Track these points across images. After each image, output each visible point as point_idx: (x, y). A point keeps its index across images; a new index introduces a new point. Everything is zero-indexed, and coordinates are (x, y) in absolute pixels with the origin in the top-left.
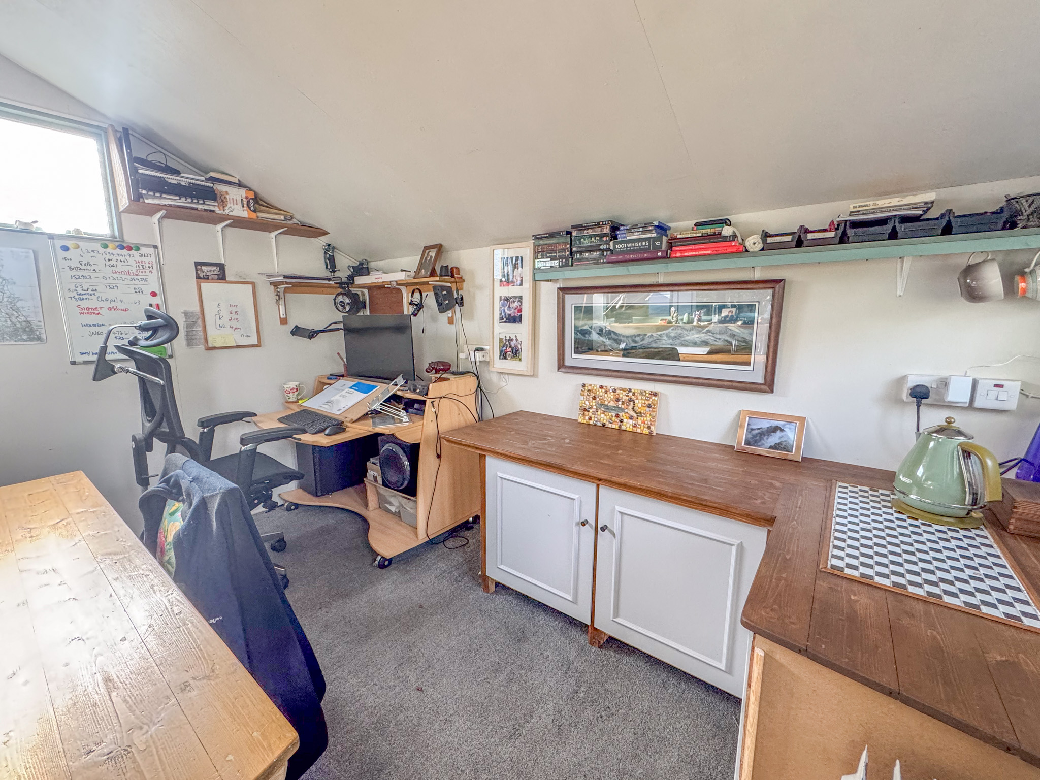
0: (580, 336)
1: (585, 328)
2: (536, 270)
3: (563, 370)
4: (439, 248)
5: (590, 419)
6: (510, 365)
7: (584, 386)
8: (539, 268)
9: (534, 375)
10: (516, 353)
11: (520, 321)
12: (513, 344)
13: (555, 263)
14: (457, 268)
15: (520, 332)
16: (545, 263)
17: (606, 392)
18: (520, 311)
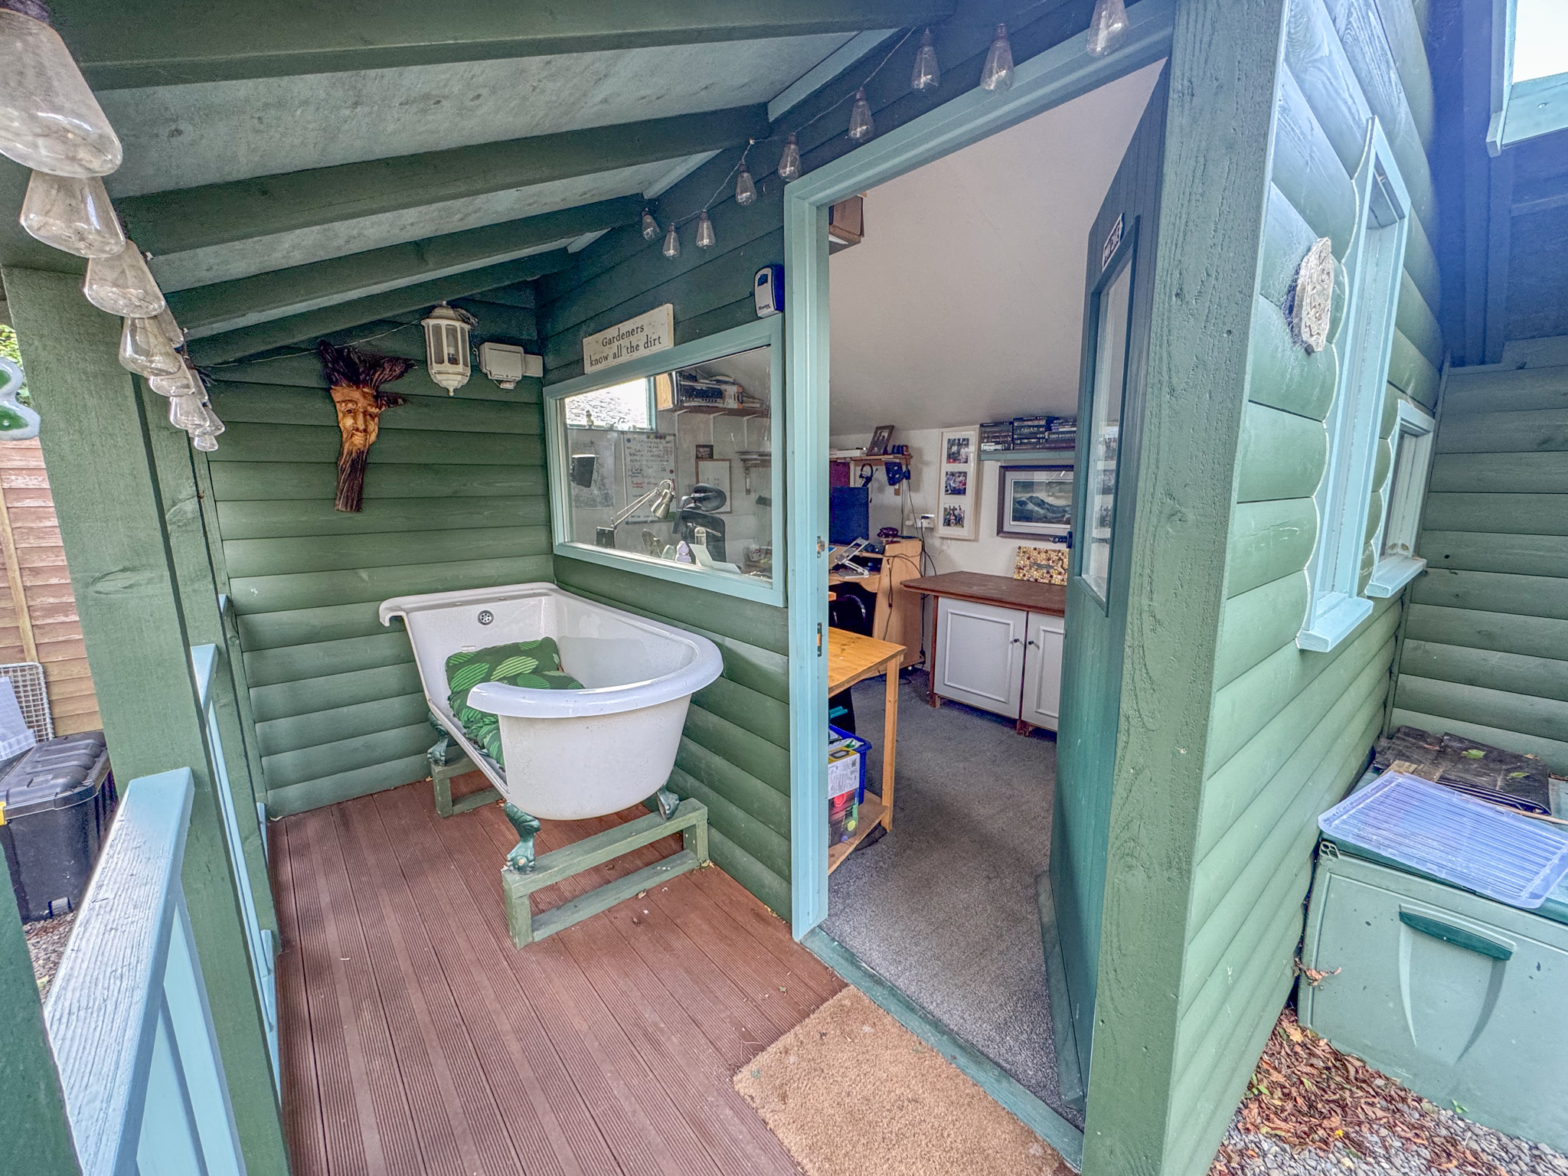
0: (1017, 506)
1: (1022, 499)
2: (980, 451)
3: (1002, 535)
4: (891, 428)
5: (1024, 575)
6: (954, 531)
7: (1020, 548)
8: (985, 451)
9: (976, 540)
10: (959, 521)
11: (964, 493)
12: (956, 513)
13: (999, 447)
14: (907, 446)
15: (965, 503)
16: (989, 447)
17: (1039, 553)
18: (965, 484)
